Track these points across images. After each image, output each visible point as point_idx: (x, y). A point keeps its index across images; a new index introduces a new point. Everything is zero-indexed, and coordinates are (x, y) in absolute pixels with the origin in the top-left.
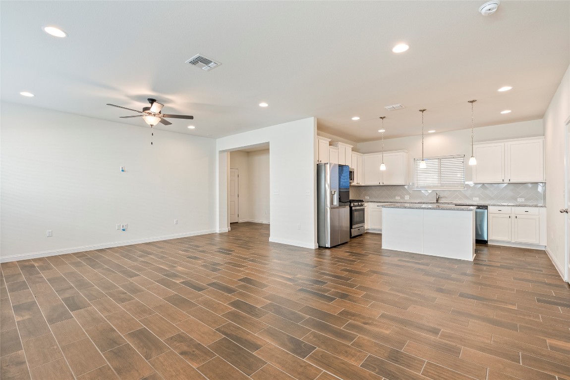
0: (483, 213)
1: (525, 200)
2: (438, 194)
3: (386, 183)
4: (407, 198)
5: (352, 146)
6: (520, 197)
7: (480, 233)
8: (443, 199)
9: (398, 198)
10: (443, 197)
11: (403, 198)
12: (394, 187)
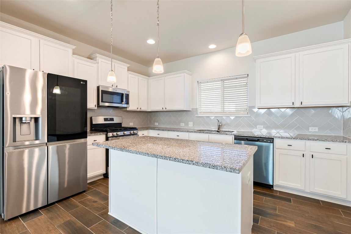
0: (268, 148)
1: (318, 129)
2: (220, 121)
3: (169, 108)
4: (191, 124)
5: (128, 65)
6: (313, 126)
7: (265, 175)
8: (225, 127)
9: (182, 125)
10: (224, 125)
11: (187, 124)
12: (179, 113)
